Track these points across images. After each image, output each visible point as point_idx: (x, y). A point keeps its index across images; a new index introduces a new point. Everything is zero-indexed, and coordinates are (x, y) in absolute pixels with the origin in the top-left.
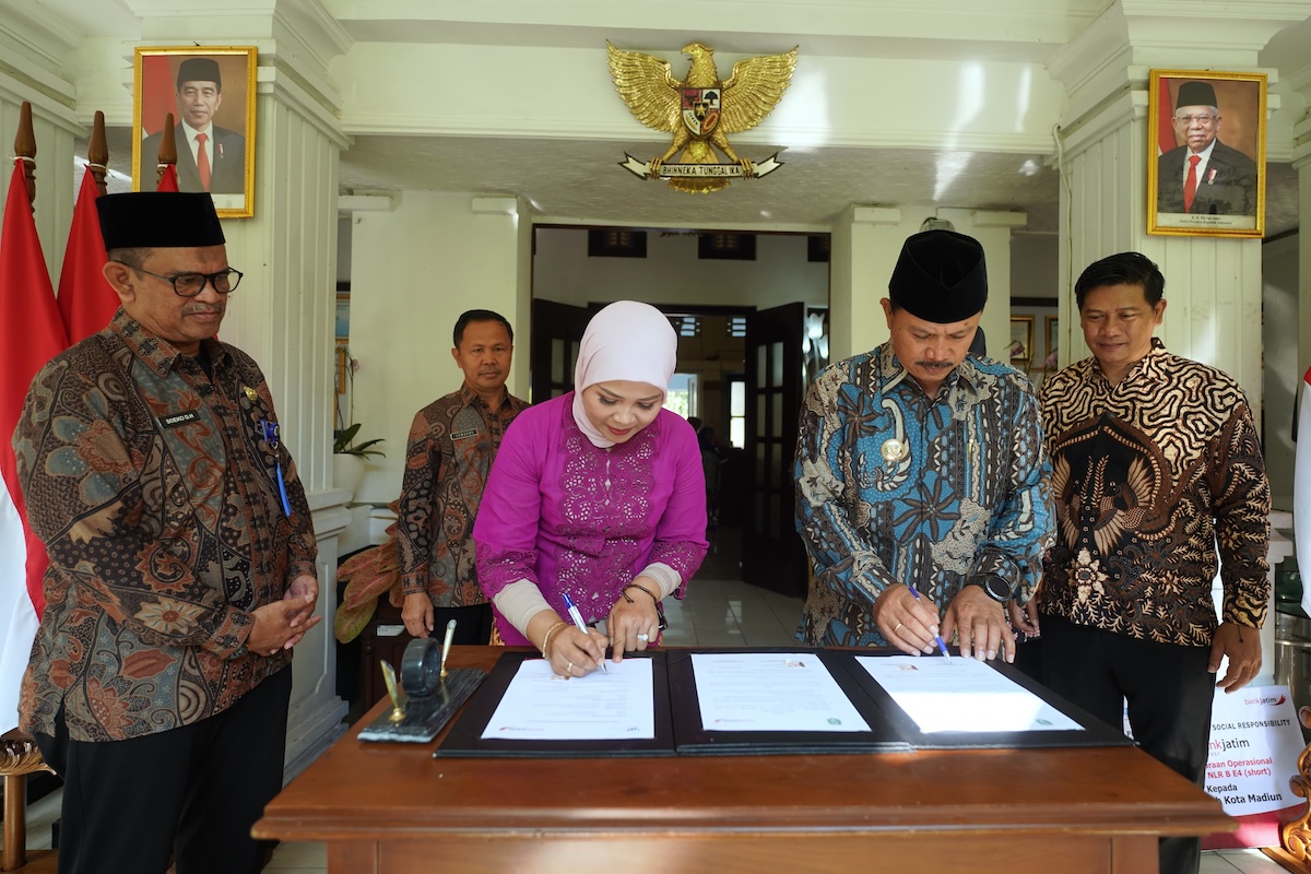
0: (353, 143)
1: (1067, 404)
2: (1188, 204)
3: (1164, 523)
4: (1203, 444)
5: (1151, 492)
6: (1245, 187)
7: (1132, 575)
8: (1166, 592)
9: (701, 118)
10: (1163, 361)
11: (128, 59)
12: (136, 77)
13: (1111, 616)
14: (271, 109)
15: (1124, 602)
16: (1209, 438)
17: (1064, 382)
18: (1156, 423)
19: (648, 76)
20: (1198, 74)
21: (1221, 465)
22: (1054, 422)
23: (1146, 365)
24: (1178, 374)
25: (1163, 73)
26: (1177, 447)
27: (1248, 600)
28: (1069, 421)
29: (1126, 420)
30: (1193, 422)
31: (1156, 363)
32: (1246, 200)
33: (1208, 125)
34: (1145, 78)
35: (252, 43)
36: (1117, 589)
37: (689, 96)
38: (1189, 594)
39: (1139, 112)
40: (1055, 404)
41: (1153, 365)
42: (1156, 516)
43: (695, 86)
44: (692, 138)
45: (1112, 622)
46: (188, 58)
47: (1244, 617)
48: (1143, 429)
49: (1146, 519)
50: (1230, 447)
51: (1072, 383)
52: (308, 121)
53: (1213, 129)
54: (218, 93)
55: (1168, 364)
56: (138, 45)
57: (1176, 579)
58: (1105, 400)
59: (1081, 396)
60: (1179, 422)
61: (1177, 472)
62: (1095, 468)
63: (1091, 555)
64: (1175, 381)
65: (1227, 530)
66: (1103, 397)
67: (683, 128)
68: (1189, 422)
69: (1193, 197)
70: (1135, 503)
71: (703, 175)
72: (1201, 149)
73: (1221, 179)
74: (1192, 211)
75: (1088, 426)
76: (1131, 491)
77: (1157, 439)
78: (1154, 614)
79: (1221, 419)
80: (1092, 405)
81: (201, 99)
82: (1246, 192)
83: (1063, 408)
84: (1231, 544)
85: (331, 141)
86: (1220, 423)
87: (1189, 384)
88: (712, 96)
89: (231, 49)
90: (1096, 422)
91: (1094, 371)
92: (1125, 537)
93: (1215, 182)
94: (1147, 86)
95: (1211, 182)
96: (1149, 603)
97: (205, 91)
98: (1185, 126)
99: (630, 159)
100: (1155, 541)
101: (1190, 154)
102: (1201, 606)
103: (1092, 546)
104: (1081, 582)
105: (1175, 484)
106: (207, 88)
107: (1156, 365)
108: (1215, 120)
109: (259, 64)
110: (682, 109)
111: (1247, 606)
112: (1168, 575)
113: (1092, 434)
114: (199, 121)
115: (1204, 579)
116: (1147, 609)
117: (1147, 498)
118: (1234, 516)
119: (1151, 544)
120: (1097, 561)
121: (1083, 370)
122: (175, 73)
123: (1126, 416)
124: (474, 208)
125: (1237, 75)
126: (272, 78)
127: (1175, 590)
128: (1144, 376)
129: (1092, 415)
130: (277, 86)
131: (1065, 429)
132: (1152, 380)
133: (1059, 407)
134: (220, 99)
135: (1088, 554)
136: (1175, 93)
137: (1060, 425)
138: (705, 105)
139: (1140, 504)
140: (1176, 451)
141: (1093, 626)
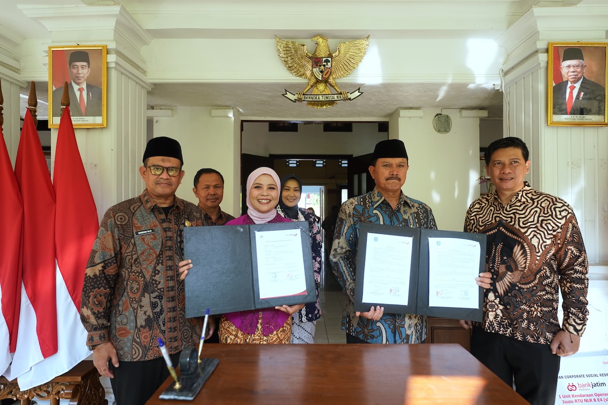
0: (153, 87)
1: (481, 216)
2: (569, 110)
3: (532, 279)
4: (552, 236)
5: (525, 263)
6: (598, 100)
7: (516, 307)
8: (534, 315)
9: (322, 72)
10: (529, 193)
11: (45, 52)
12: (49, 61)
13: (506, 328)
14: (114, 74)
15: (512, 321)
16: (555, 233)
17: (480, 204)
18: (526, 225)
19: (296, 51)
20: (574, 44)
21: (561, 248)
22: (475, 225)
23: (520, 195)
24: (537, 200)
25: (555, 44)
26: (538, 238)
27: (574, 320)
28: (482, 224)
29: (511, 224)
30: (546, 225)
31: (526, 194)
32: (600, 107)
33: (579, 70)
34: (546, 47)
35: (104, 43)
36: (509, 314)
37: (316, 61)
38: (546, 317)
39: (543, 64)
40: (475, 215)
41: (524, 195)
42: (528, 275)
43: (319, 57)
44: (318, 81)
45: (507, 331)
46: (74, 51)
47: (571, 329)
48: (520, 229)
49: (523, 277)
50: (566, 238)
51: (484, 204)
52: (131, 79)
53: (582, 72)
54: (89, 68)
55: (532, 195)
56: (50, 45)
57: (539, 308)
58: (500, 213)
59: (488, 211)
60: (538, 225)
61: (539, 252)
62: (496, 249)
63: (495, 295)
64: (536, 204)
65: (564, 282)
66: (499, 212)
67: (313, 77)
68: (544, 225)
69: (571, 107)
70: (517, 268)
71: (324, 100)
72: (575, 82)
73: (586, 97)
74: (571, 114)
75: (492, 227)
76: (515, 262)
77: (527, 234)
78: (528, 328)
79: (560, 223)
80: (494, 216)
81: (81, 71)
82: (599, 103)
83: (479, 218)
84: (566, 289)
85: (143, 87)
86: (560, 225)
87: (543, 205)
88: (327, 61)
89: (95, 46)
90: (496, 225)
91: (495, 198)
92: (512, 286)
93: (583, 99)
94: (547, 51)
95: (581, 99)
96: (526, 322)
97: (82, 67)
98: (567, 71)
99: (287, 92)
100: (527, 289)
101: (569, 84)
102: (552, 323)
103: (495, 291)
104: (490, 310)
105: (538, 258)
106: (83, 66)
107: (526, 195)
108: (583, 67)
109: (107, 53)
110: (312, 68)
111: (574, 323)
112: (535, 306)
113: (494, 231)
114: (79, 81)
115: (554, 309)
116: (524, 325)
117: (523, 266)
118: (568, 274)
119: (525, 290)
120: (498, 299)
121: (489, 198)
122: (68, 59)
123: (511, 222)
124: (213, 114)
125: (594, 44)
126: (114, 60)
127: (539, 314)
128: (520, 201)
129: (494, 221)
130: (117, 63)
131: (481, 228)
132: (524, 203)
133: (478, 217)
134: (89, 71)
135: (493, 295)
136: (562, 54)
137: (478, 227)
138: (324, 66)
139: (520, 269)
140: (538, 240)
141: (497, 333)
